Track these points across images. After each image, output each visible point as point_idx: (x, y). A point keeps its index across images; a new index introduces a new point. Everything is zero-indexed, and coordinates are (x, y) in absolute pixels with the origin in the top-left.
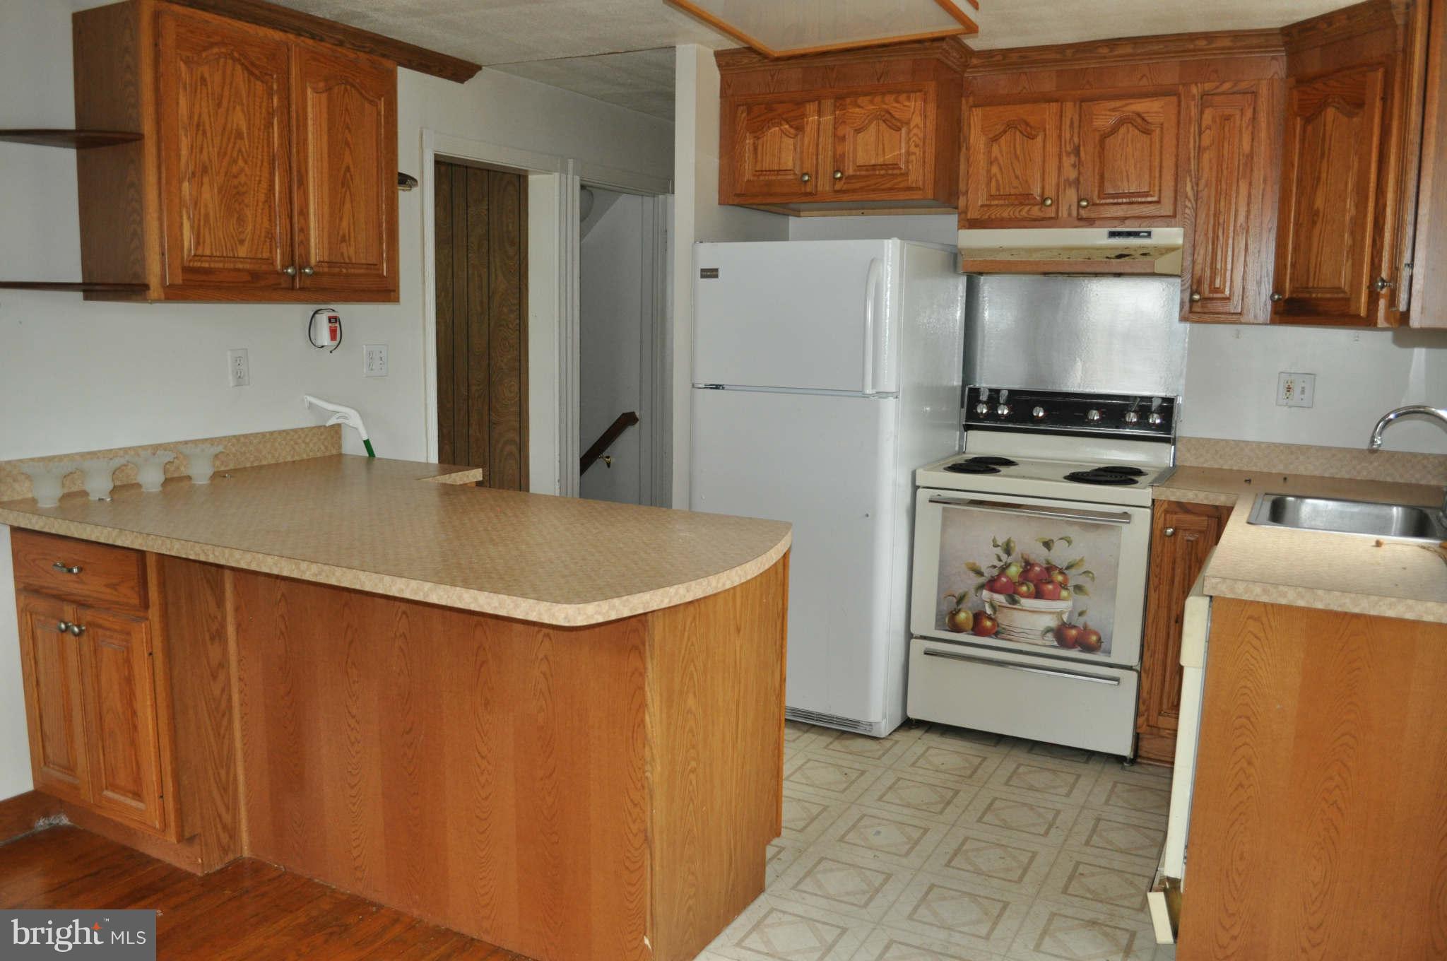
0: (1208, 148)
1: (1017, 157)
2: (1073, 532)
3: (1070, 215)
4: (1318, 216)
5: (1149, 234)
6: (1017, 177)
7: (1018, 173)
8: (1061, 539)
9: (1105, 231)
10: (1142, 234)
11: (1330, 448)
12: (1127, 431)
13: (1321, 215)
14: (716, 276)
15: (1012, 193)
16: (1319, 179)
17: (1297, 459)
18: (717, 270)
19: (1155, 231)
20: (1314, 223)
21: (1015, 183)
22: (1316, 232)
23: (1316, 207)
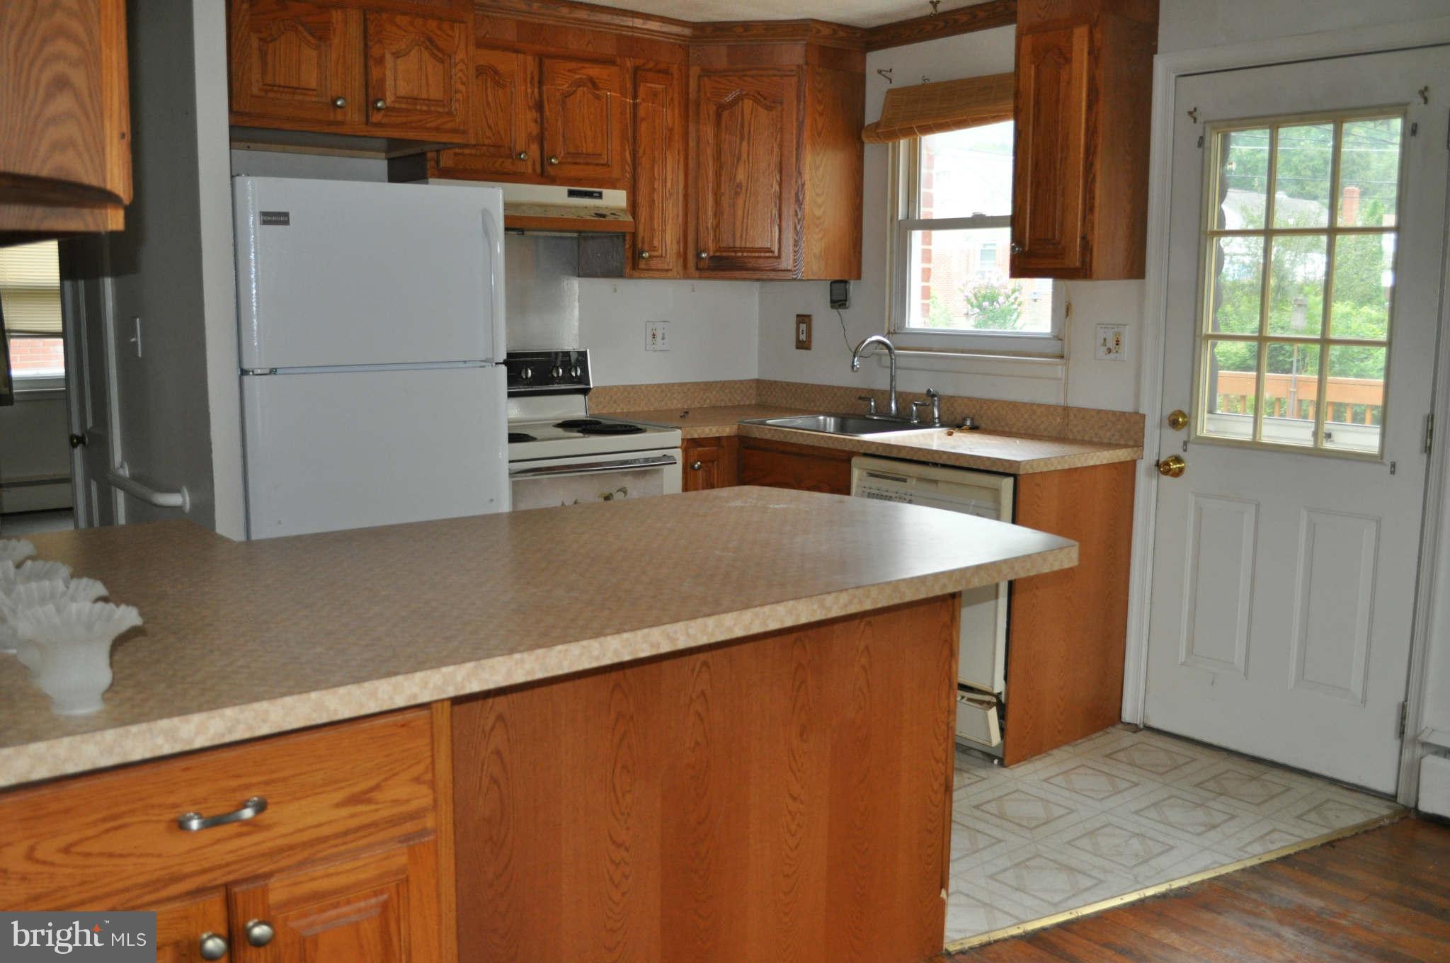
0: (643, 119)
1: (488, 103)
2: (628, 482)
3: (534, 170)
4: (741, 189)
5: (600, 196)
6: (490, 127)
7: (491, 122)
8: (618, 491)
9: (564, 190)
10: (595, 195)
11: (685, 384)
12: (556, 387)
13: (744, 188)
14: (287, 223)
15: (486, 143)
16: (739, 159)
17: (666, 396)
18: (286, 214)
19: (606, 192)
20: (737, 194)
21: (489, 133)
22: (740, 202)
23: (738, 181)
